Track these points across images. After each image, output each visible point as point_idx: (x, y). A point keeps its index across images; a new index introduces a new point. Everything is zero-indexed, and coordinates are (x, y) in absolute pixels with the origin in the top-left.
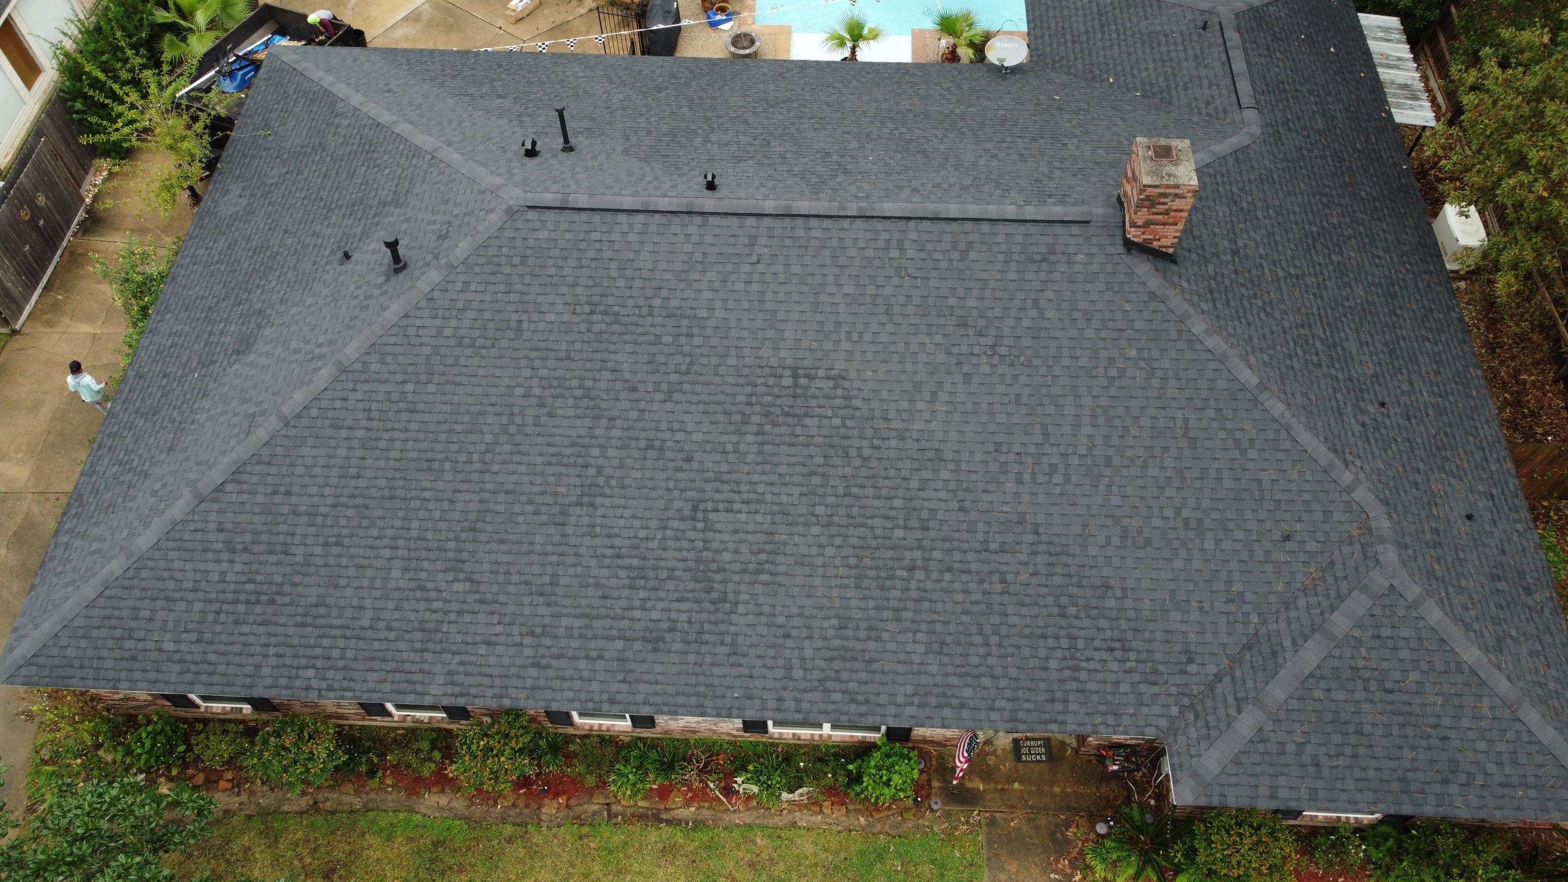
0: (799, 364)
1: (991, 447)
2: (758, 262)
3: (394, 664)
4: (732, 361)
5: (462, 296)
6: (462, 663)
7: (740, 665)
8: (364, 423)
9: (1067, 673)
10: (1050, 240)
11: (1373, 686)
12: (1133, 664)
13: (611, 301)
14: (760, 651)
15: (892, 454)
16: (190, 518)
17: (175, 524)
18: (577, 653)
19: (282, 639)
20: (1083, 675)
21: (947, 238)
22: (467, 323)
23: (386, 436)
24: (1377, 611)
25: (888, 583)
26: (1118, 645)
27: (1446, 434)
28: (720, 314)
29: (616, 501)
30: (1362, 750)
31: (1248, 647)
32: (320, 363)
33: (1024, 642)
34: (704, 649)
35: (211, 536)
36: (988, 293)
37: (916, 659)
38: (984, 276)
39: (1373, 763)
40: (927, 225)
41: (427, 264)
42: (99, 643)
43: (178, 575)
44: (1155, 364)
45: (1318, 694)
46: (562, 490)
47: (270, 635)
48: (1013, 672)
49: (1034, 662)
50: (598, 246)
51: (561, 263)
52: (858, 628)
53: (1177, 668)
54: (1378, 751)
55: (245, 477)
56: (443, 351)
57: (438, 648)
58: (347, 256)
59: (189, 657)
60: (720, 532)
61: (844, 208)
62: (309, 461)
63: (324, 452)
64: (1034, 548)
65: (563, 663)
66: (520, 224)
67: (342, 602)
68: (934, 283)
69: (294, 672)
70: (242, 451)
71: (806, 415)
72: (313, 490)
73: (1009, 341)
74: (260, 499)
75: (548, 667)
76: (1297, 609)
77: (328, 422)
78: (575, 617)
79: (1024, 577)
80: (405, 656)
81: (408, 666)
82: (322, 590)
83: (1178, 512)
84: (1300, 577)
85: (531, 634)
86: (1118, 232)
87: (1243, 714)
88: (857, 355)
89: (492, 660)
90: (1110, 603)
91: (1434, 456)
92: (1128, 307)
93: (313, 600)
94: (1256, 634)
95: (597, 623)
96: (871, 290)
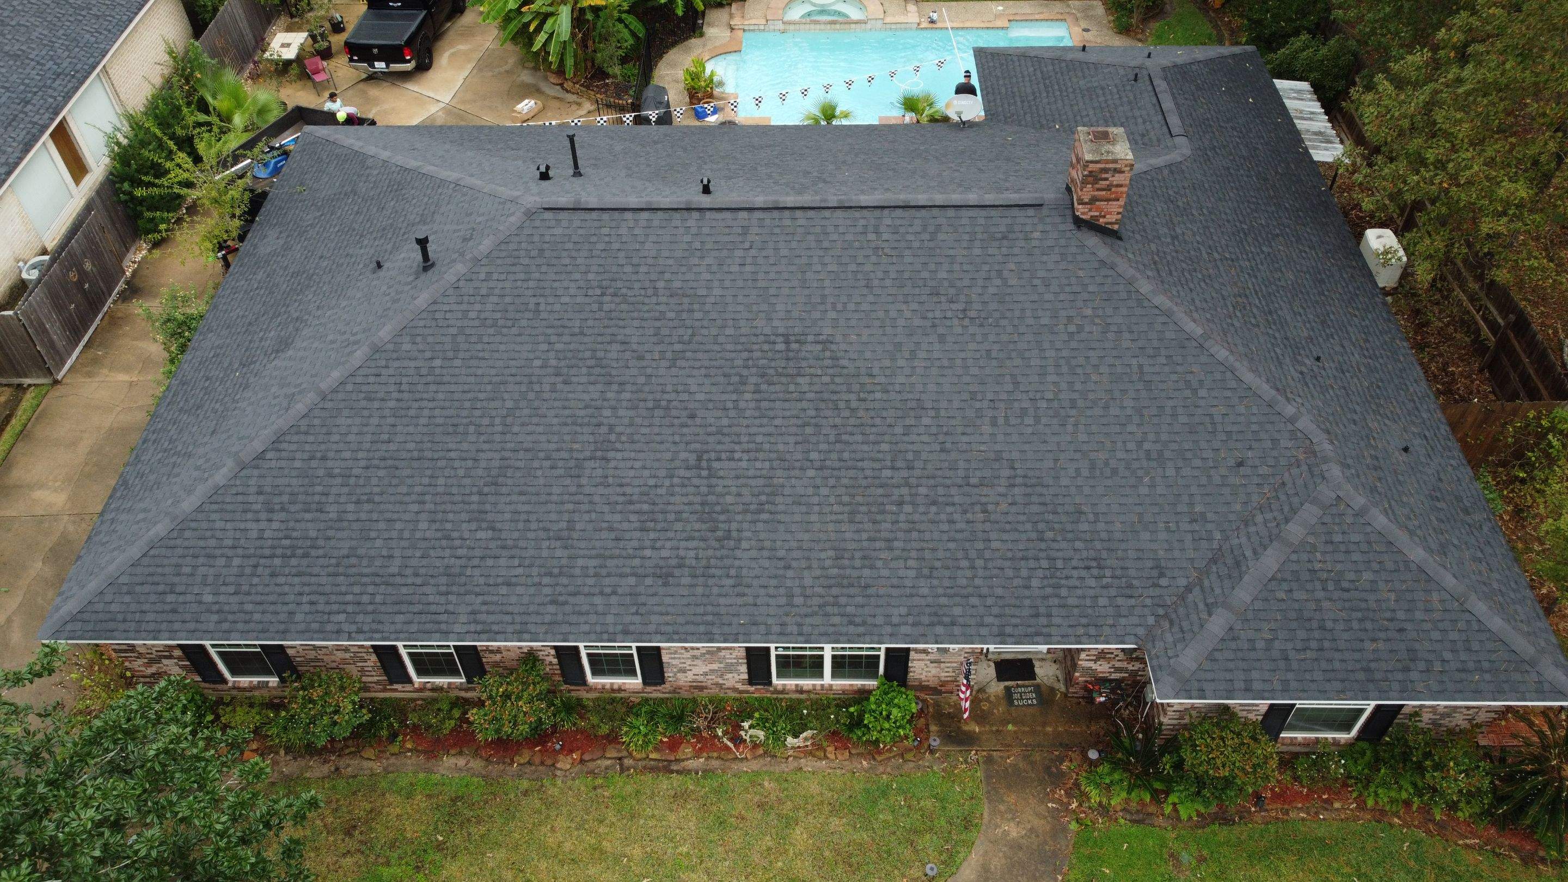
0: (791, 332)
1: (966, 396)
2: (751, 247)
3: (421, 607)
4: (729, 331)
5: (485, 284)
6: (485, 603)
7: (744, 595)
8: (395, 395)
9: (1049, 591)
10: (1009, 221)
11: (1331, 586)
12: (1109, 580)
13: (619, 284)
14: (763, 581)
15: (877, 405)
16: (232, 483)
17: (217, 490)
18: (593, 590)
19: (315, 588)
20: (1064, 592)
21: (917, 222)
22: (489, 307)
23: (416, 405)
24: (1327, 519)
25: (879, 517)
26: (1094, 564)
27: (1379, 387)
28: (717, 292)
29: (626, 455)
30: (1327, 644)
31: (1214, 561)
32: (355, 347)
33: (1008, 564)
34: (711, 582)
35: (251, 499)
36: (956, 267)
37: (908, 583)
38: (951, 252)
39: (1337, 655)
40: (899, 212)
41: (454, 261)
42: (142, 599)
43: (219, 534)
44: (1109, 320)
45: (1281, 595)
46: (576, 446)
47: (304, 585)
48: (999, 591)
49: (1017, 582)
50: (607, 239)
51: (574, 254)
52: (852, 558)
53: (1150, 582)
54: (1342, 645)
55: (284, 446)
56: (468, 331)
57: (462, 590)
58: (379, 265)
59: (226, 608)
60: (721, 477)
61: (825, 201)
62: (343, 430)
63: (358, 421)
64: (1012, 481)
65: (580, 599)
66: (537, 223)
67: (372, 553)
68: (908, 259)
69: (326, 617)
70: (281, 423)
71: (799, 375)
72: (347, 455)
73: (976, 306)
74: (298, 464)
75: (565, 603)
76: (1255, 524)
77: (363, 395)
78: (590, 558)
79: (1004, 507)
80: (431, 598)
81: (433, 608)
82: (354, 543)
83: (1140, 444)
84: (1255, 498)
85: (550, 574)
86: (1068, 212)
87: (1214, 616)
88: (842, 322)
89: (513, 599)
90: (1084, 527)
91: (1369, 402)
92: (1081, 273)
93: (345, 552)
94: (1220, 549)
95: (610, 563)
96: (853, 267)
